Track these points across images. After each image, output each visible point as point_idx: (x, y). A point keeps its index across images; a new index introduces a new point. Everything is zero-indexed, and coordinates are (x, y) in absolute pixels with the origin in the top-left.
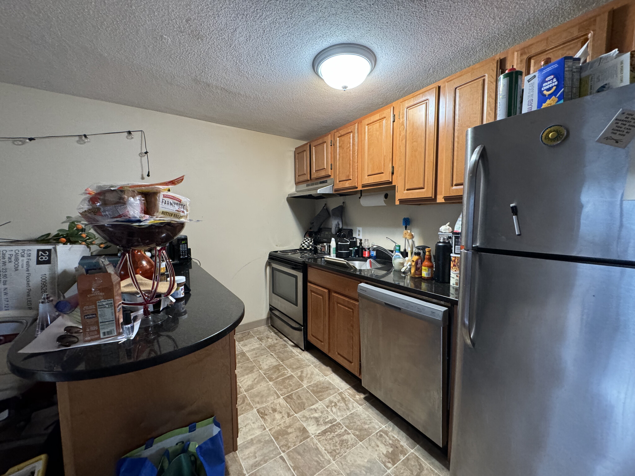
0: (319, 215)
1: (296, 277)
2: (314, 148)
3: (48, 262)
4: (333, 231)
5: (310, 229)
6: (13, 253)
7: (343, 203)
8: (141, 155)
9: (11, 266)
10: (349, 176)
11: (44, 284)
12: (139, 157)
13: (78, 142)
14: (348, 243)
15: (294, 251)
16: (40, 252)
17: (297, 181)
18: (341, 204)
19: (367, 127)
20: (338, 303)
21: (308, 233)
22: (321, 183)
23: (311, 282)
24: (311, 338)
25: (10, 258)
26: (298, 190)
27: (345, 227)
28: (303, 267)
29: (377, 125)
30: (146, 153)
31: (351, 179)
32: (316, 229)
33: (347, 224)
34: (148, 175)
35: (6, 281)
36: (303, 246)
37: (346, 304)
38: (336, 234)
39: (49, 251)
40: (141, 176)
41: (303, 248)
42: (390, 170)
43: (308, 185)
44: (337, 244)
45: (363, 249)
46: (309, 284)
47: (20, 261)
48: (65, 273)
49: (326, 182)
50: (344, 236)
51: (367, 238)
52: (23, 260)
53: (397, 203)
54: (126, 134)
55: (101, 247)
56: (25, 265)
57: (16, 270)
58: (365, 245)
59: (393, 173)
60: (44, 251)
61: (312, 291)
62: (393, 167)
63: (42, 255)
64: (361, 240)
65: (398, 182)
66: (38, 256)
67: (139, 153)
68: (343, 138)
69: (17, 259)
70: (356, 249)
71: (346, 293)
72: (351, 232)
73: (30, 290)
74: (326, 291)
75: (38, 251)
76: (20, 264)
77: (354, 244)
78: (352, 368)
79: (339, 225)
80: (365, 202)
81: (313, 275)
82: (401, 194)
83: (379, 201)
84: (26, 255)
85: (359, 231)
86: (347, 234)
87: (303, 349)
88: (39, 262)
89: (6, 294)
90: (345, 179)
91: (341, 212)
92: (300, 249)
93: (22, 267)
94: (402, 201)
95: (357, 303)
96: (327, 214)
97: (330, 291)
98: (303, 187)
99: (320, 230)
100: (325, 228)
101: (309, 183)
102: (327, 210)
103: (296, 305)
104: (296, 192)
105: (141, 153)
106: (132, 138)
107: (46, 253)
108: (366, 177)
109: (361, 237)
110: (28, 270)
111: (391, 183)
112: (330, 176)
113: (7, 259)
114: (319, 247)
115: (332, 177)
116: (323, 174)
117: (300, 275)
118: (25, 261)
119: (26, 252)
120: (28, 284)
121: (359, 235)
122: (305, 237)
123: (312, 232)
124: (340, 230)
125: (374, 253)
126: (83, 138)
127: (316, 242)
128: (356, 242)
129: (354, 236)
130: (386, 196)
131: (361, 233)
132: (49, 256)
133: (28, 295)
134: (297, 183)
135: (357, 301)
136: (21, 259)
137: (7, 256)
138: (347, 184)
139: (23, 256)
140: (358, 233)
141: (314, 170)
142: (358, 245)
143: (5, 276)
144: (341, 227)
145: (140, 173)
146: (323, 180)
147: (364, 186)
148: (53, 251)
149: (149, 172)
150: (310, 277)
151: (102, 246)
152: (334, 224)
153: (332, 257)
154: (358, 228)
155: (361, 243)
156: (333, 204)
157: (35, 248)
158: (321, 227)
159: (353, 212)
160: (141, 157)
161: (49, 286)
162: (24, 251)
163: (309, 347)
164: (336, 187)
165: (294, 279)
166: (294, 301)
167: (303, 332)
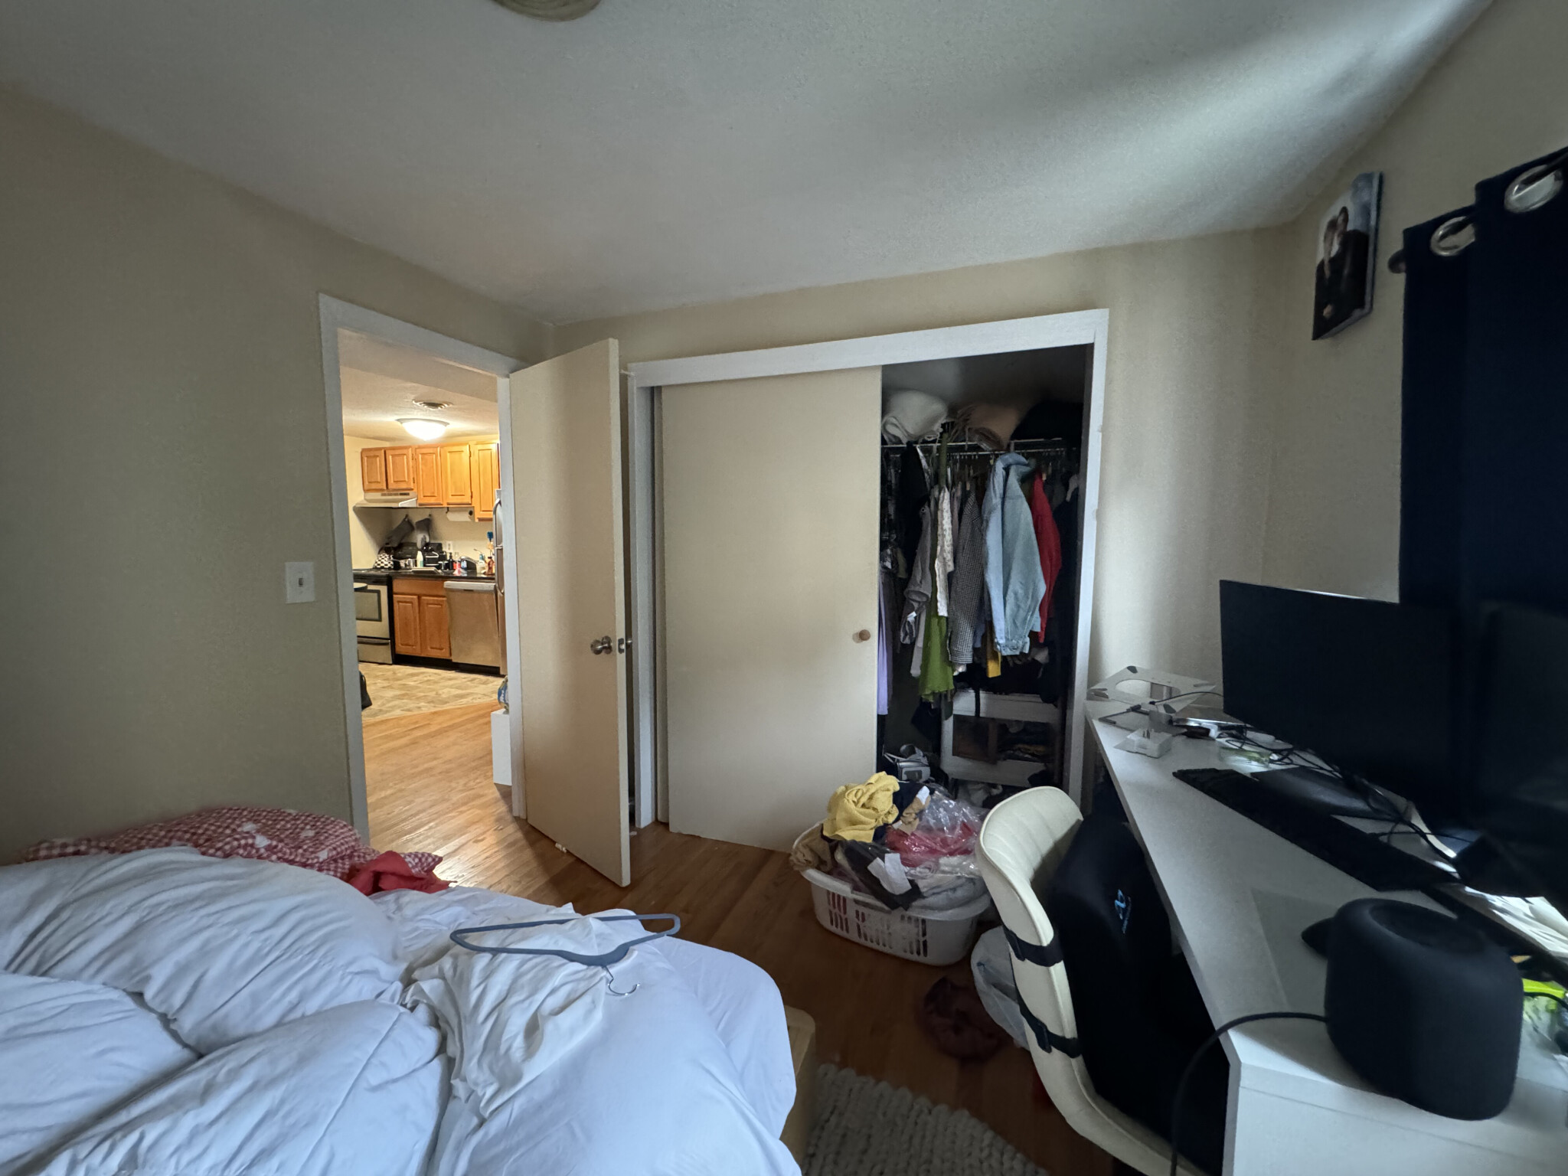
0: (398, 527)
1: (378, 592)
2: (390, 457)
4: (419, 545)
5: (387, 544)
7: (430, 515)
10: (433, 493)
14: (437, 557)
15: (371, 570)
17: (366, 488)
18: (427, 517)
19: (448, 454)
20: (428, 604)
21: (385, 549)
22: (401, 494)
23: (396, 594)
24: (401, 649)
26: (367, 498)
27: (432, 542)
28: (388, 581)
29: (456, 456)
31: (436, 495)
32: (395, 545)
33: (435, 538)
36: (379, 565)
37: (436, 602)
38: (423, 548)
41: (379, 567)
42: (470, 495)
43: (383, 495)
44: (424, 559)
45: (453, 561)
46: (395, 596)
49: (408, 494)
50: (432, 550)
51: (457, 551)
53: (477, 520)
58: (456, 558)
59: (472, 497)
61: (399, 602)
62: (472, 492)
64: (451, 554)
65: (476, 504)
68: (426, 456)
70: (446, 562)
71: (435, 592)
72: (440, 546)
74: (415, 597)
77: (443, 558)
78: (442, 654)
79: (425, 538)
80: (452, 517)
81: (398, 585)
82: (478, 514)
83: (465, 517)
85: (449, 545)
86: (435, 548)
87: (391, 662)
90: (429, 495)
91: (427, 525)
92: (373, 568)
94: (481, 520)
95: (444, 599)
96: (408, 526)
97: (419, 597)
98: (377, 496)
99: (401, 546)
100: (409, 543)
101: (386, 492)
102: (409, 523)
103: (380, 620)
104: (365, 502)
108: (451, 497)
109: (451, 551)
111: (470, 504)
112: (412, 489)
114: (402, 563)
115: (415, 490)
116: (403, 486)
117: (384, 589)
121: (449, 549)
122: (379, 553)
123: (389, 548)
124: (427, 545)
125: (464, 564)
127: (397, 558)
128: (446, 556)
129: (443, 550)
130: (471, 513)
131: (451, 547)
134: (366, 491)
135: (443, 597)
138: (432, 500)
140: (448, 547)
141: (391, 480)
142: (448, 558)
144: (428, 540)
146: (405, 493)
147: (448, 504)
150: (395, 589)
152: (419, 538)
153: (420, 567)
154: (450, 542)
155: (451, 557)
156: (416, 518)
158: (403, 541)
159: (441, 526)
163: (399, 659)
164: (420, 502)
165: (376, 594)
166: (377, 617)
167: (390, 645)
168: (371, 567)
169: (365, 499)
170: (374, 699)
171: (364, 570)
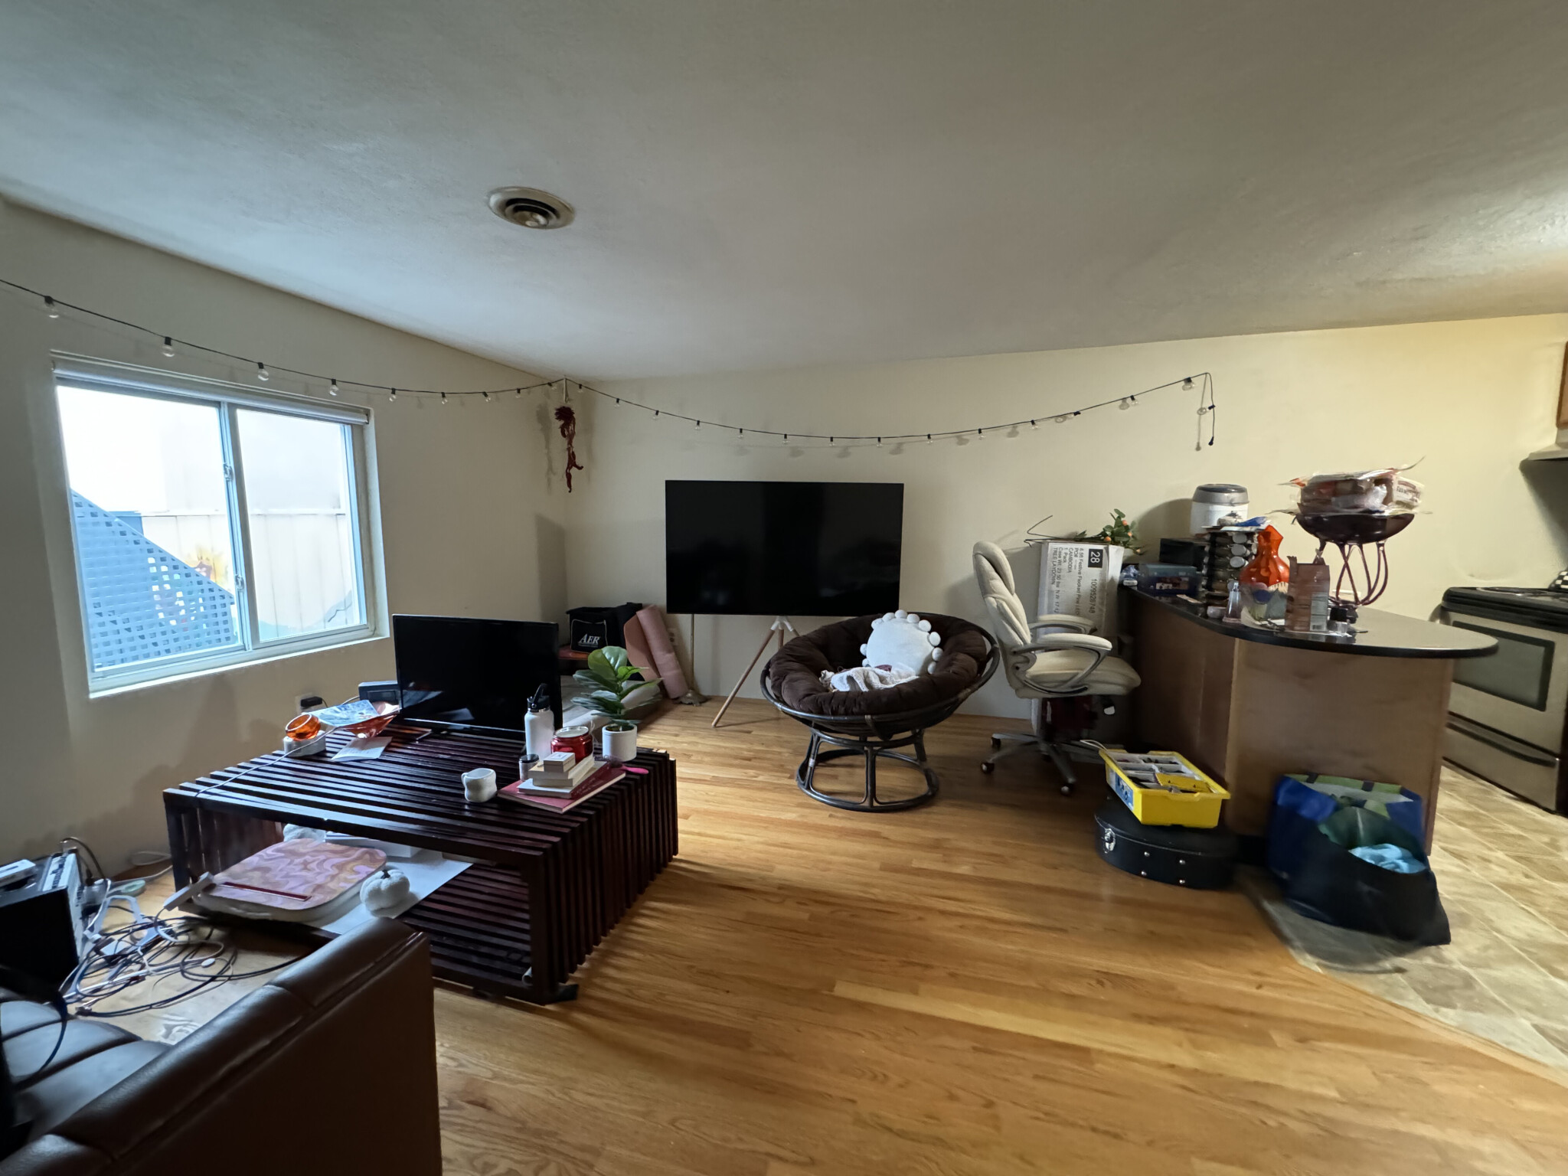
1: (1548, 645)
3: (1099, 565)
6: (1068, 551)
8: (1201, 411)
9: (1065, 566)
11: (1094, 591)
12: (1198, 416)
13: (1121, 407)
16: (1092, 553)
25: (1065, 558)
30: (1212, 407)
34: (1211, 443)
35: (1059, 583)
39: (1101, 551)
40: (1195, 446)
47: (1073, 561)
48: (1112, 580)
52: (1076, 561)
54: (1183, 383)
55: (1137, 553)
56: (1078, 565)
57: (1070, 571)
60: (1096, 551)
63: (1094, 556)
66: (1090, 557)
67: (1199, 407)
69: (1071, 559)
73: (1079, 596)
75: (1090, 550)
76: (1073, 565)
84: (1079, 555)
87: (1553, 807)
88: (1091, 565)
89: (1058, 597)
93: (1075, 568)
103: (1541, 705)
104: (1557, 448)
105: (1201, 409)
106: (1191, 388)
107: (1097, 554)
110: (1080, 573)
113: (1062, 559)
118: (1079, 561)
119: (1079, 551)
120: (1079, 589)
126: (1129, 401)
132: (1101, 558)
133: (1078, 602)
136: (1074, 558)
137: (1063, 555)
139: (1076, 556)
143: (1059, 577)
145: (1197, 441)
148: (1104, 551)
149: (1213, 438)
151: (1138, 551)
157: (1087, 547)
160: (1200, 415)
161: (1097, 596)
162: (1077, 550)
165: (1542, 650)
166: (1533, 694)
167: (1556, 770)
168: (1543, 584)
169: (1558, 443)
170: (1465, 920)
171: (1522, 591)
